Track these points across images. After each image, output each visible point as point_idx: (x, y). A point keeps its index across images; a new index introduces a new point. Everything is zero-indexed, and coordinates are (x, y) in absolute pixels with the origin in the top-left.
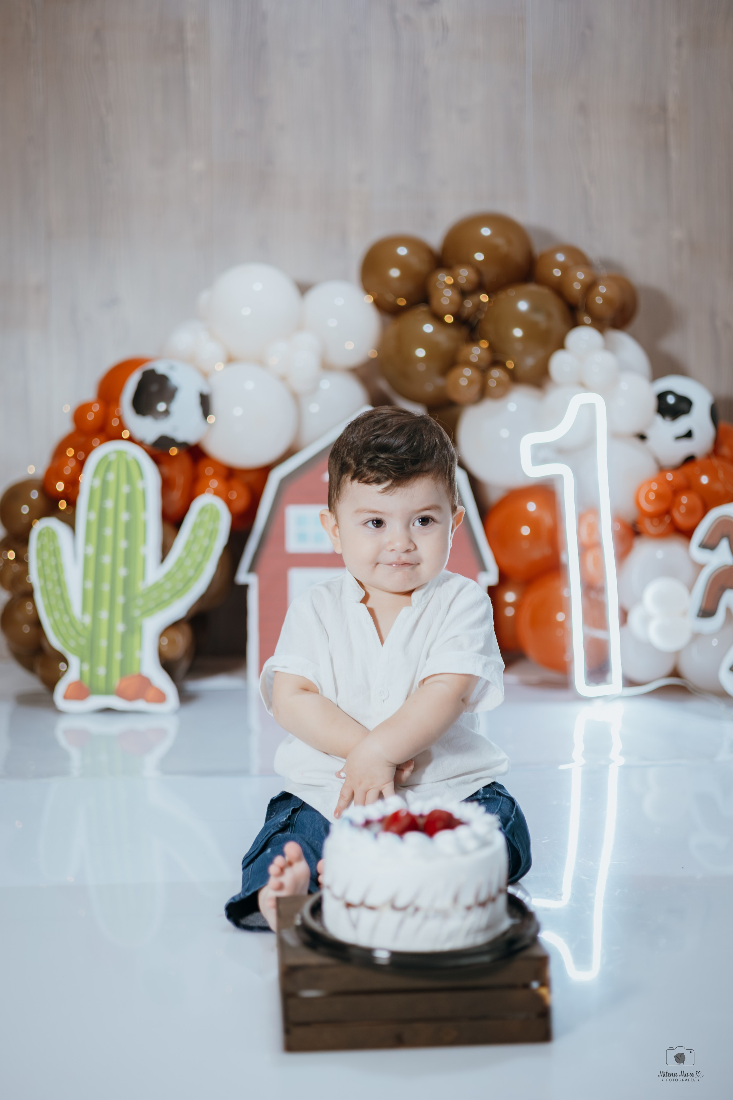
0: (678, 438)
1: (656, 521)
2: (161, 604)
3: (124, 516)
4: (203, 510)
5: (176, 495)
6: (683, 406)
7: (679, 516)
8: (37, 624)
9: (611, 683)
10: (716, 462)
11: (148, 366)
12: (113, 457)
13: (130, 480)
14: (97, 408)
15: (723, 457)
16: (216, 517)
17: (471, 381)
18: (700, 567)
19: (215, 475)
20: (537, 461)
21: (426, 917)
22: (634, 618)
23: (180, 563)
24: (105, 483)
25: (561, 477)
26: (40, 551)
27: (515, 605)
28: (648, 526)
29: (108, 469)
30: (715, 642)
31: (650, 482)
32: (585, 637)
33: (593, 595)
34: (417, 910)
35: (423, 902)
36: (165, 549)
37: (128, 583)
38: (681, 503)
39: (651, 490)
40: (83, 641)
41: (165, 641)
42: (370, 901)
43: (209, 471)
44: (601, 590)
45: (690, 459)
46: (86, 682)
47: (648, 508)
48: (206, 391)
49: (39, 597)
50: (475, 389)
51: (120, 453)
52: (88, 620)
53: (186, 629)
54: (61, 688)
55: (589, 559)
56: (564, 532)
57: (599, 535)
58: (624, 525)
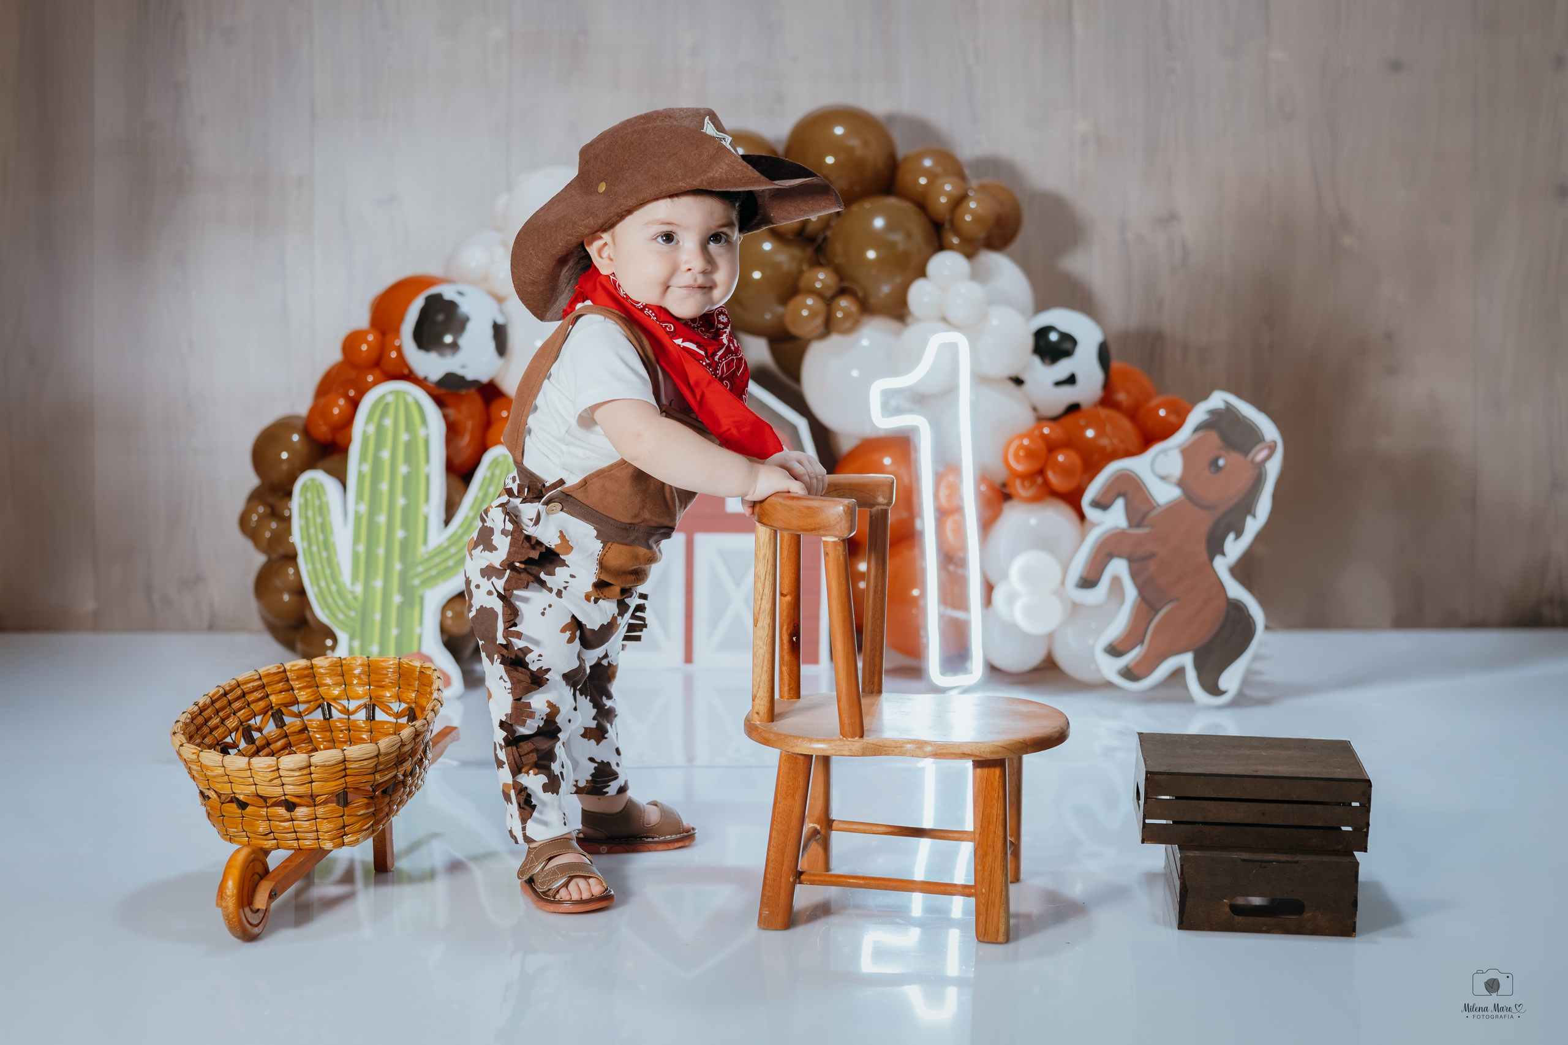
0: (1058, 384)
1: (1027, 483)
2: (444, 572)
3: (403, 469)
4: (492, 464)
5: (467, 444)
6: (1067, 345)
7: (1056, 478)
8: (301, 592)
9: (971, 673)
10: (1104, 412)
11: (433, 290)
12: (390, 399)
13: (409, 427)
14: (371, 337)
17: (813, 314)
20: (888, 410)
22: (998, 596)
24: (380, 429)
26: (305, 505)
28: (1019, 489)
29: (384, 414)
31: (1022, 436)
32: (941, 617)
33: (951, 566)
36: (451, 508)
37: (406, 546)
38: (1056, 462)
39: (1021, 445)
40: (353, 615)
41: (448, 615)
44: (962, 563)
45: (1073, 408)
47: (1019, 467)
48: (501, 321)
49: (302, 561)
50: (818, 323)
51: (396, 393)
52: (359, 589)
55: (949, 525)
56: (919, 493)
57: (961, 498)
58: (991, 486)
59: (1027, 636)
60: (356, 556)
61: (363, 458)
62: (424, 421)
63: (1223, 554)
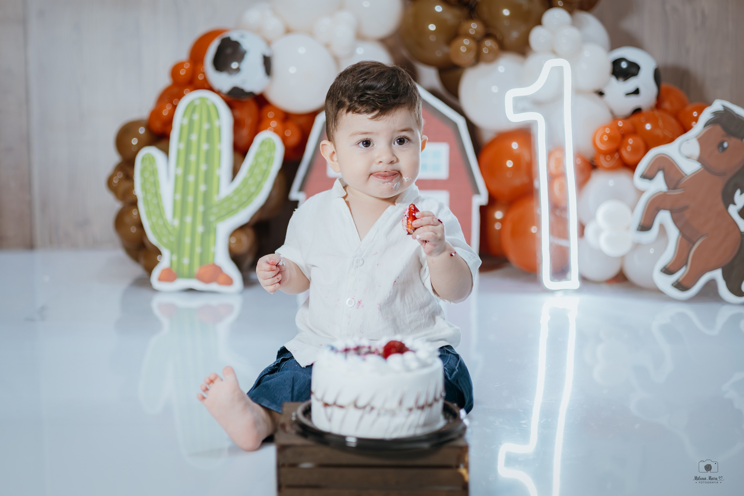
0: (628, 94)
1: (608, 157)
2: (231, 212)
3: (205, 147)
4: (263, 143)
5: (245, 132)
6: (634, 70)
7: (627, 154)
8: (140, 226)
9: (571, 280)
10: (657, 113)
11: (225, 35)
12: (197, 102)
13: (209, 120)
14: (187, 66)
15: (665, 110)
16: (272, 147)
17: (469, 49)
18: (641, 193)
19: (274, 118)
20: (517, 110)
21: (379, 415)
22: (589, 231)
23: (245, 182)
24: (191, 122)
25: (535, 122)
26: (143, 171)
27: (502, 221)
28: (603, 161)
29: (193, 111)
30: (652, 251)
31: (605, 127)
32: (551, 245)
33: (558, 213)
34: (372, 408)
35: (377, 404)
36: (235, 172)
37: (207, 196)
38: (628, 144)
39: (605, 133)
40: (173, 239)
41: (234, 241)
42: (340, 402)
43: (270, 115)
44: (565, 209)
45: (637, 111)
46: (174, 269)
47: (602, 147)
48: (267, 54)
49: (141, 205)
50: (471, 56)
51: (202, 99)
52: (176, 223)
53: (250, 232)
54: (156, 272)
55: (556, 185)
56: (537, 163)
57: (564, 167)
58: (584, 160)
59: (607, 257)
60: (175, 202)
61: (180, 139)
62: (218, 116)
63: (734, 204)
